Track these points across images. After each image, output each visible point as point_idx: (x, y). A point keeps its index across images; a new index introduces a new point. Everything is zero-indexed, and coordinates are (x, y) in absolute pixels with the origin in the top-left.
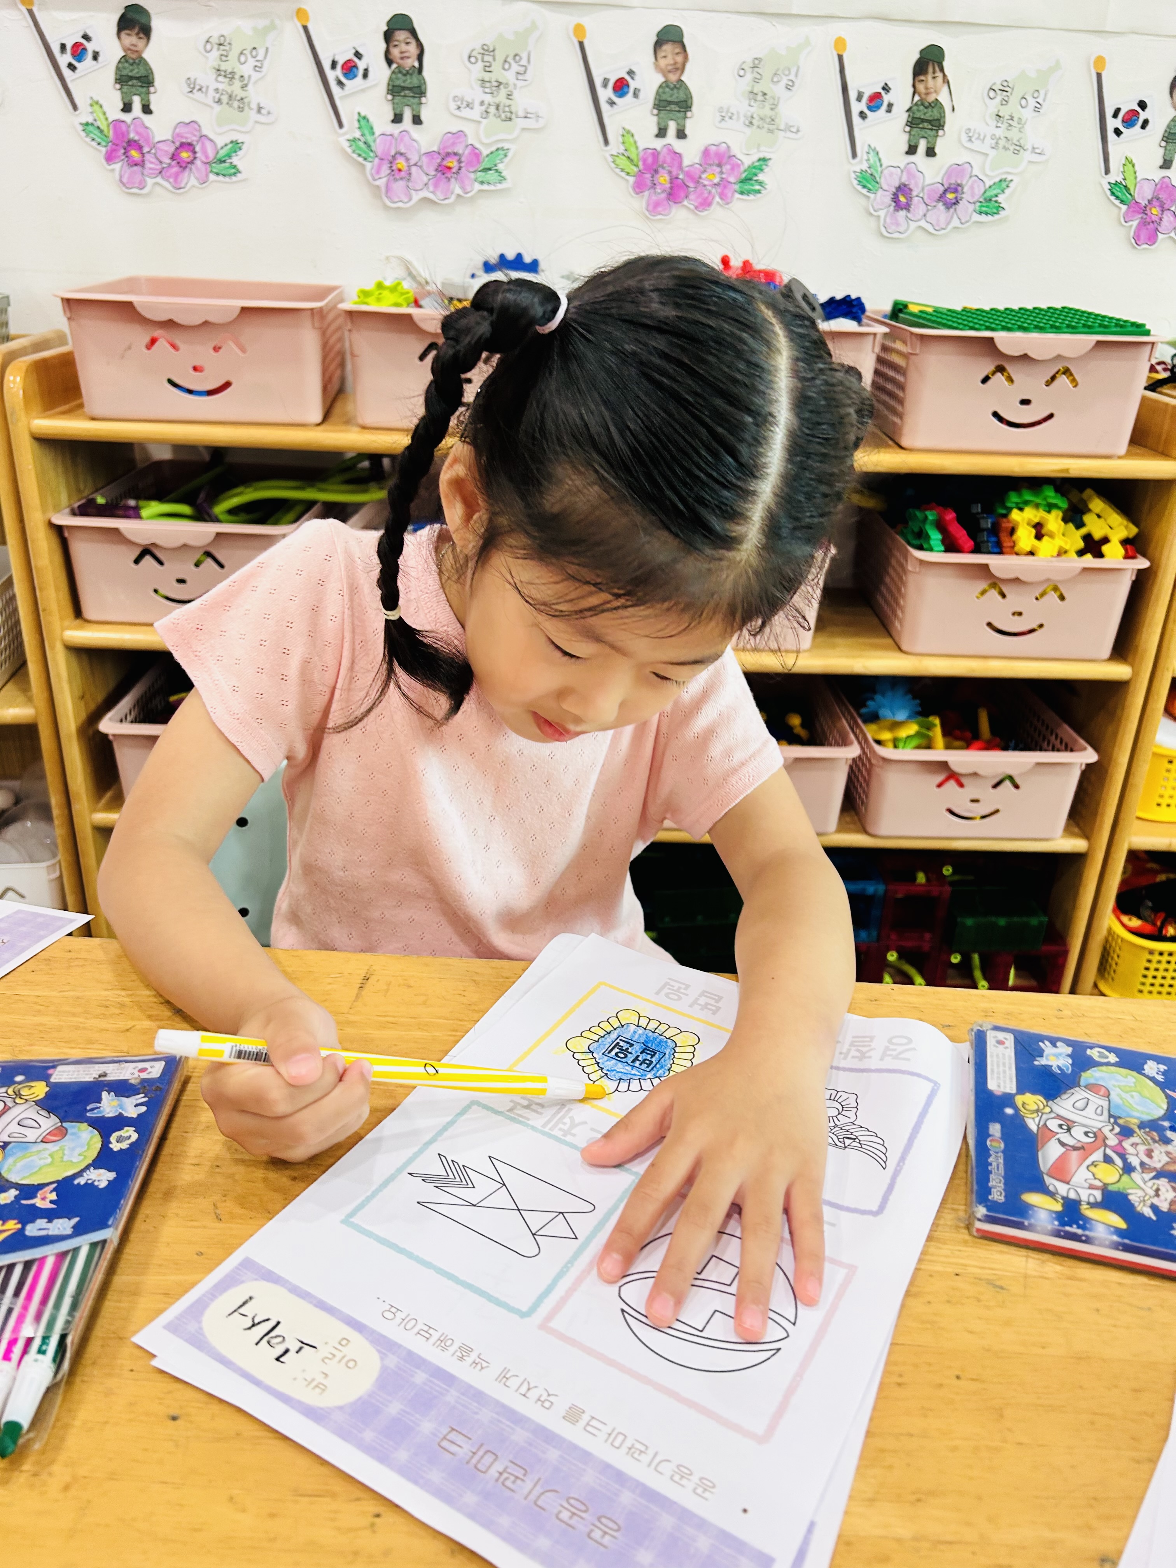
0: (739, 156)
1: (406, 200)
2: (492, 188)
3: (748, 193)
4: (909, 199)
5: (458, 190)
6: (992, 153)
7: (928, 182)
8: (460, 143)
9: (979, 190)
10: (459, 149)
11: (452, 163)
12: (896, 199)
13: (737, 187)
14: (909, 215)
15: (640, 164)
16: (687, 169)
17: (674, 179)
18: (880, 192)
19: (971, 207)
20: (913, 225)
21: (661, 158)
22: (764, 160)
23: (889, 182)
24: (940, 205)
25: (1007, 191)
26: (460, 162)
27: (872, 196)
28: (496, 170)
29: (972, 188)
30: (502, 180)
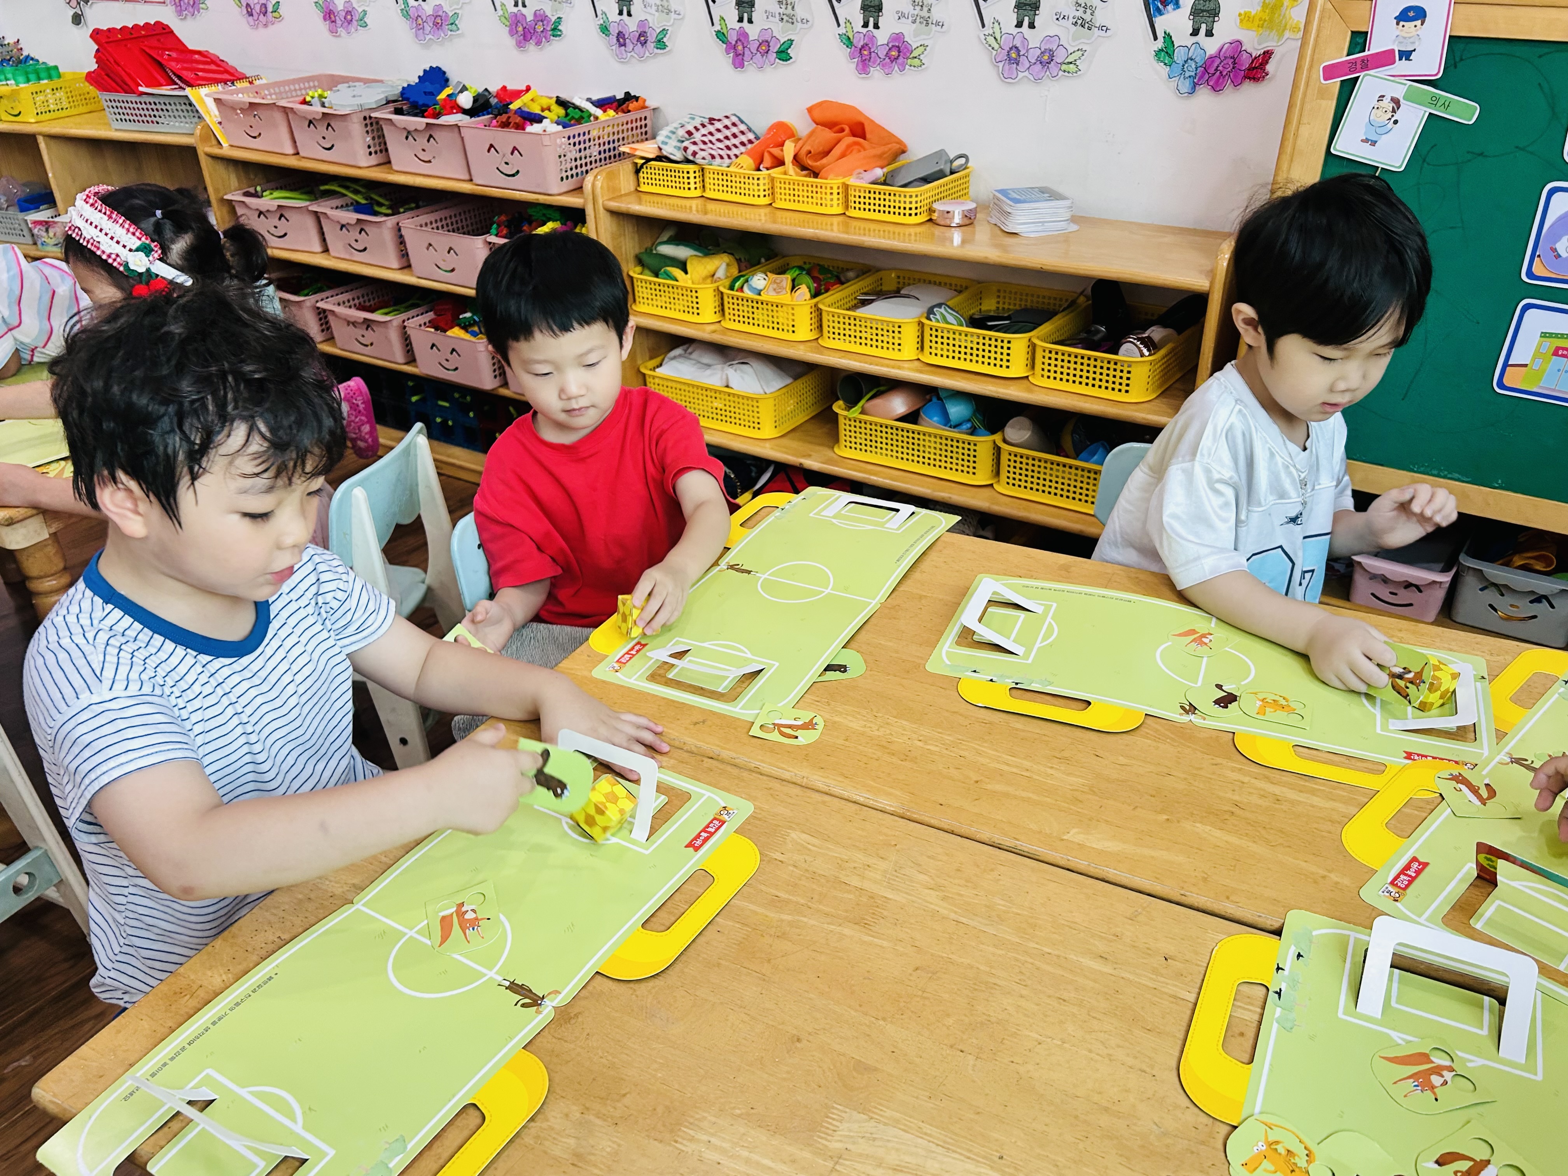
0: (550, 16)
2: (455, 32)
3: (556, 36)
4: (625, 40)
6: (657, 14)
7: (631, 30)
8: (441, 10)
9: (654, 35)
10: (440, 13)
11: (439, 21)
12: (618, 40)
13: (551, 33)
14: (626, 49)
15: (510, 21)
16: (529, 23)
17: (524, 28)
18: (611, 36)
19: (652, 45)
20: (629, 54)
21: (518, 17)
22: (559, 18)
23: (614, 31)
24: (639, 45)
25: (667, 36)
26: (441, 20)
27: (608, 38)
28: (456, 24)
29: (651, 34)
30: (458, 29)
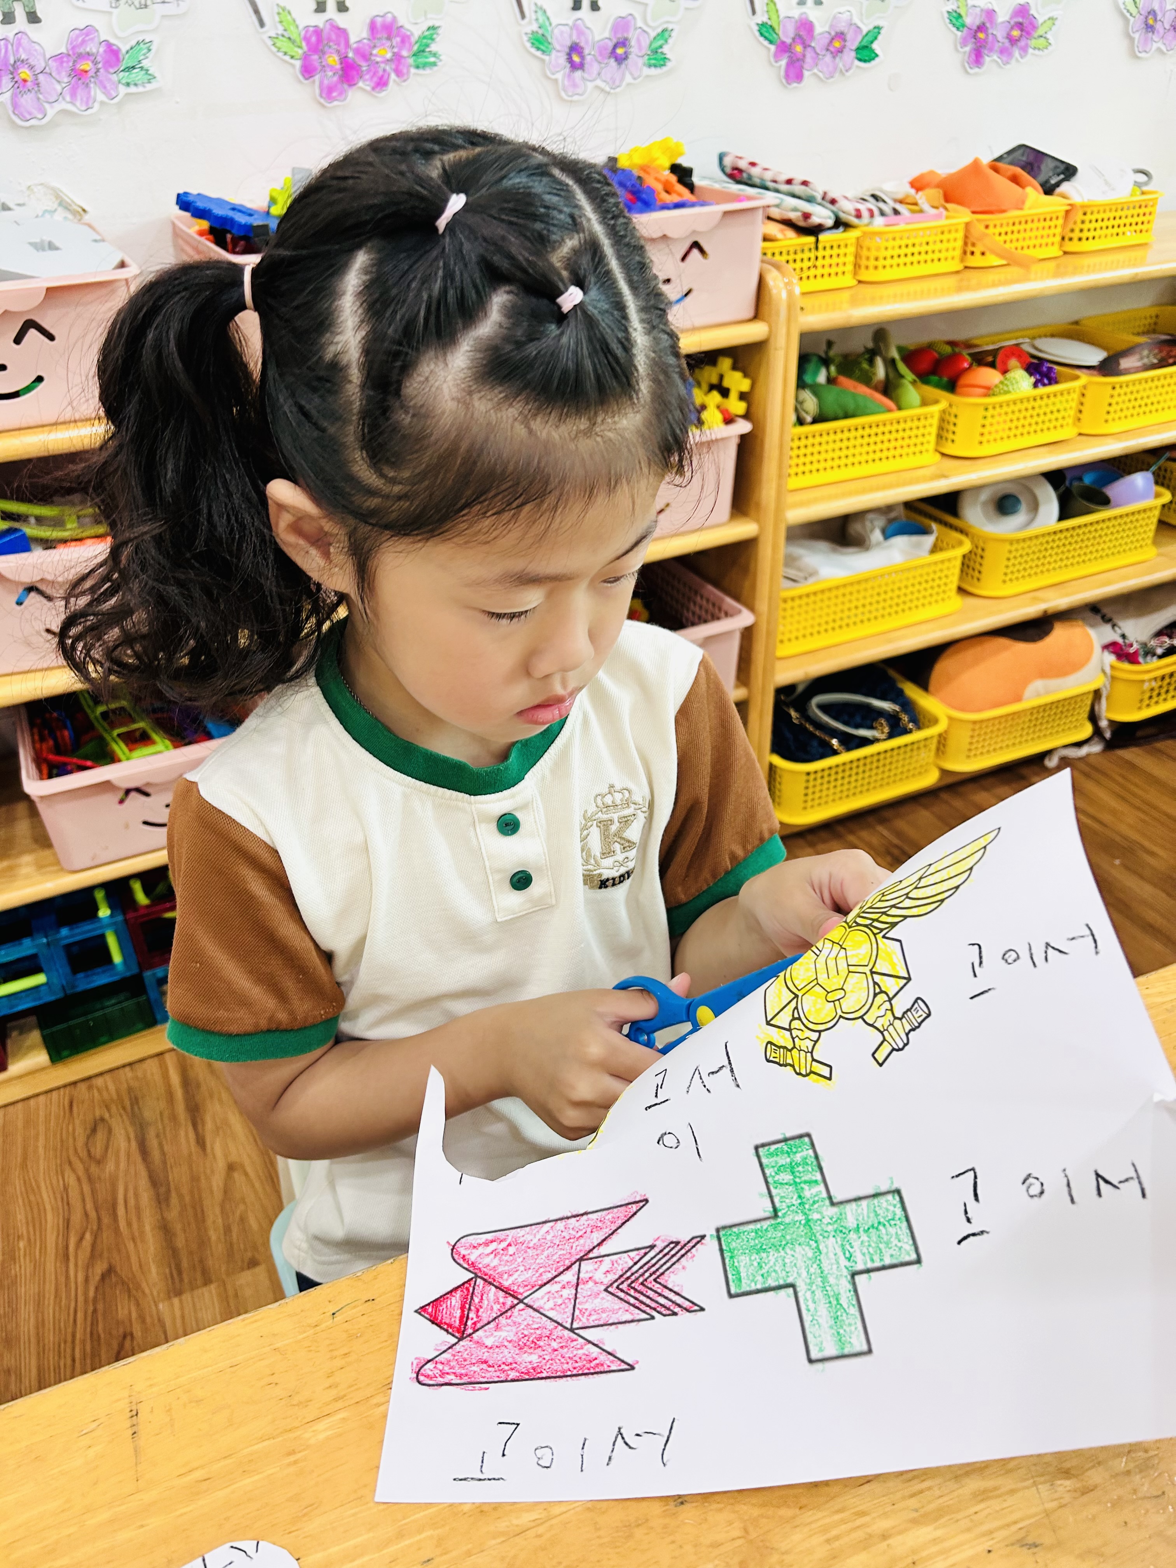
0: (407, 26)
1: (40, 116)
2: (140, 89)
3: (425, 66)
4: (583, 58)
5: (100, 96)
7: (597, 38)
8: (92, 39)
9: (645, 43)
10: (91, 47)
11: (86, 66)
12: (570, 60)
13: (411, 61)
14: (586, 75)
15: (304, 44)
16: (355, 46)
17: (343, 59)
18: (554, 53)
19: (640, 62)
20: (590, 85)
21: (324, 35)
22: (432, 28)
23: (561, 42)
24: (612, 61)
25: (670, 41)
26: (95, 63)
27: (546, 58)
28: (142, 68)
29: (638, 41)
30: (151, 78)
